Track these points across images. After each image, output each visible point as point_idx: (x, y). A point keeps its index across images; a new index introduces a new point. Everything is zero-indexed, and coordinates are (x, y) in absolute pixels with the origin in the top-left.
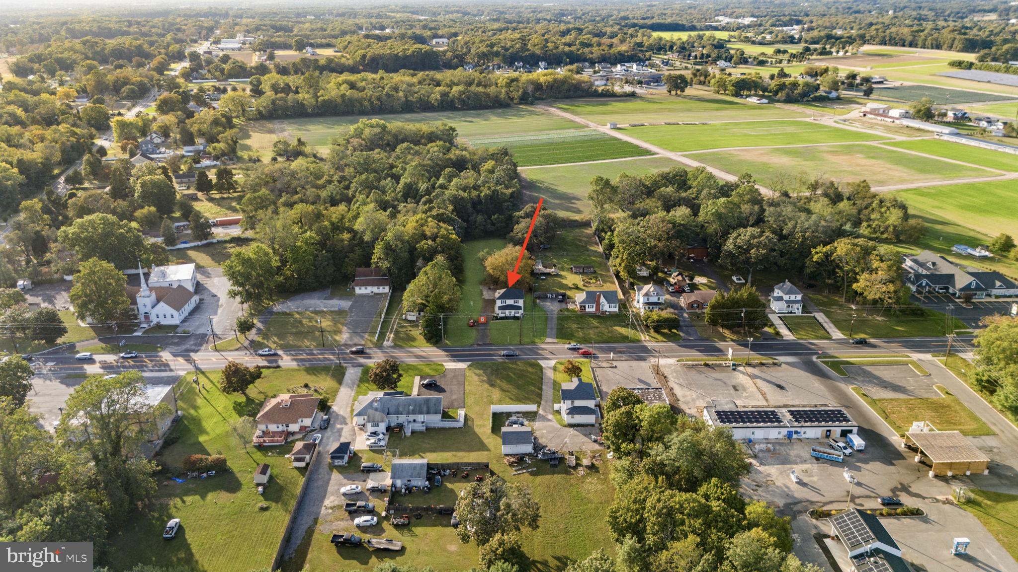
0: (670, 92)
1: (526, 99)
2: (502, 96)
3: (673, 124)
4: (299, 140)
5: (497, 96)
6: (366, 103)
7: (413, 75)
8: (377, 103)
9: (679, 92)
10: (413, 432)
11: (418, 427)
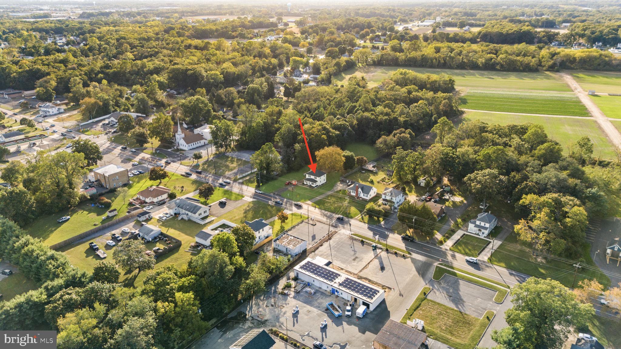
1: (553, 68)
2: (532, 64)
4: (363, 78)
5: (529, 64)
6: (434, 61)
7: (487, 46)
8: (442, 61)
10: (182, 219)
11: (185, 217)
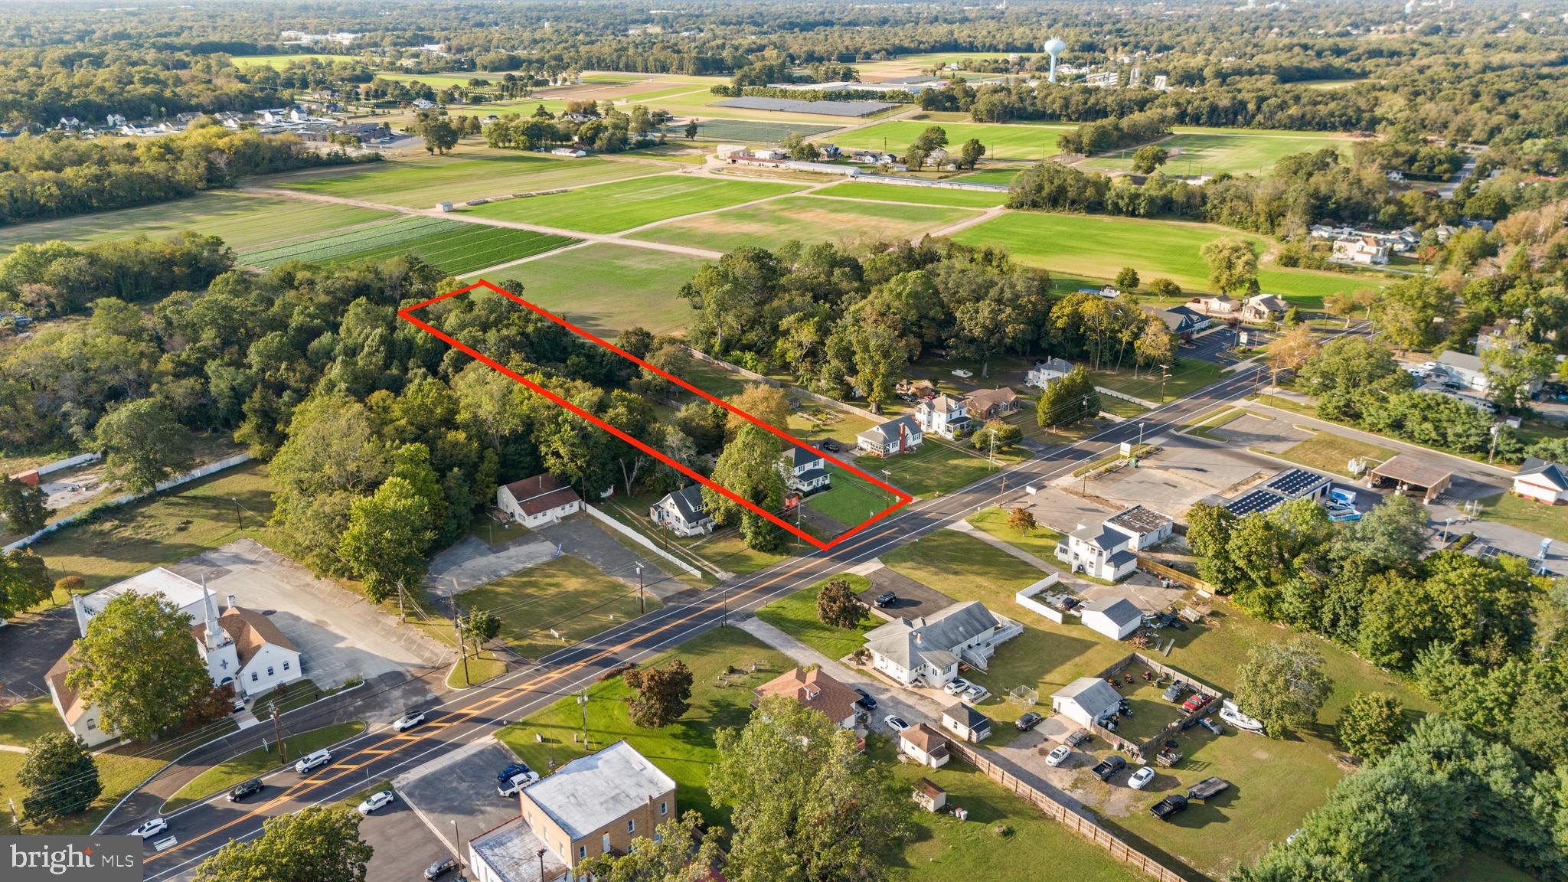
0: (431, 149)
1: (215, 179)
3: (526, 196)
9: (444, 150)
11: (985, 652)
